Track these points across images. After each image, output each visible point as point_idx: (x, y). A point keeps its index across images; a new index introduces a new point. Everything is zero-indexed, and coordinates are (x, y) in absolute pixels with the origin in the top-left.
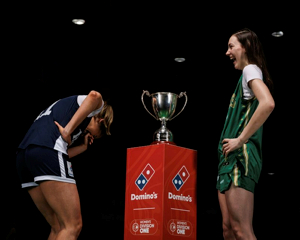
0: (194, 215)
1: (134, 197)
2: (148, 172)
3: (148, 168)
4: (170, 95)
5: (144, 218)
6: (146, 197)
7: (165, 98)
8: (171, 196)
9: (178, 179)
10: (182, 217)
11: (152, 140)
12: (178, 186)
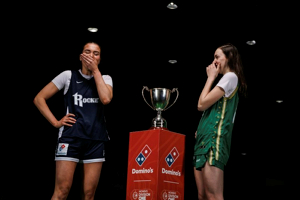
0: (182, 187)
1: (135, 171)
2: (146, 152)
3: (146, 148)
4: (164, 91)
7: (161, 92)
8: (164, 171)
9: (170, 157)
10: (172, 188)
12: (170, 163)
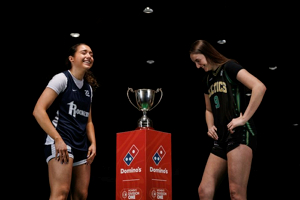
0: (170, 183)
1: (123, 171)
2: (134, 152)
3: (134, 148)
4: (149, 91)
5: (131, 188)
6: (132, 171)
7: (145, 93)
8: (152, 170)
9: (157, 156)
10: (160, 185)
11: (135, 126)
12: (157, 161)
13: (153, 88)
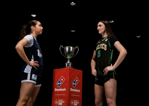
0: (81, 97)
1: (56, 90)
2: (62, 80)
3: (62, 78)
4: (71, 48)
6: (61, 90)
8: (72, 90)
10: (76, 98)
11: (64, 66)
12: (74, 85)
13: (74, 46)
